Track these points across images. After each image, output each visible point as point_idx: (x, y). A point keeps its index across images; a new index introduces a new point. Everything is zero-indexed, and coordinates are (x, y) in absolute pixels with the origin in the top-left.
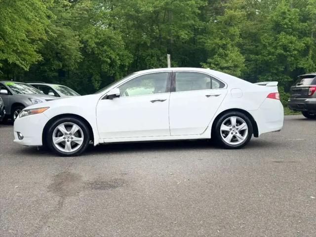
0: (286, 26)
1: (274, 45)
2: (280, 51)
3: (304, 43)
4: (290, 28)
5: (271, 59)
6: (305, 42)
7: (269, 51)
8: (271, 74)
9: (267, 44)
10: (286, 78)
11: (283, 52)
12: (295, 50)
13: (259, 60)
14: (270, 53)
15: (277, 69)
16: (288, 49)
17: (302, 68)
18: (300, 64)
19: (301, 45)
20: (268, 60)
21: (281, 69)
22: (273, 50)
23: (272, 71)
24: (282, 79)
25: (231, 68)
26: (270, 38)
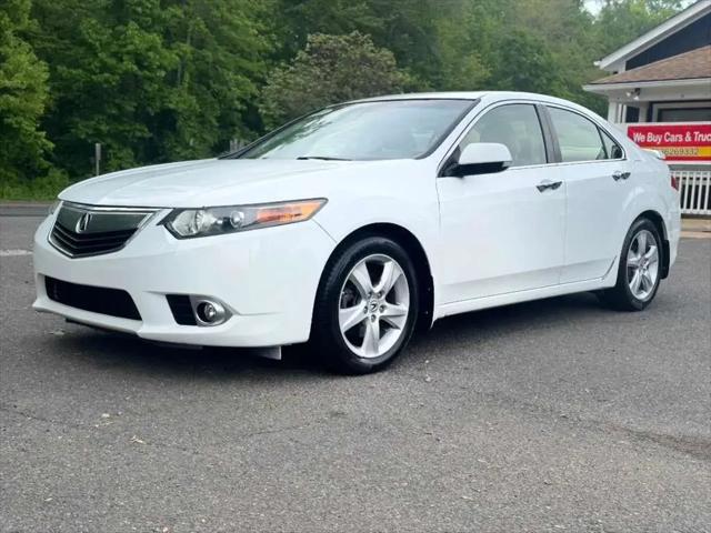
0: (139, 9)
1: (114, 48)
2: (129, 65)
3: (177, 54)
4: (147, 16)
5: (107, 81)
6: (181, 53)
7: (101, 61)
8: (105, 117)
9: (97, 44)
10: (140, 130)
11: (135, 68)
12: (161, 67)
13: (78, 81)
14: (104, 68)
15: (119, 107)
16: (146, 64)
17: (174, 111)
18: (171, 102)
19: (171, 58)
20: (100, 83)
21: (130, 107)
22: (112, 61)
23: (109, 111)
24: (129, 131)
25: (17, 93)
26: (103, 30)
